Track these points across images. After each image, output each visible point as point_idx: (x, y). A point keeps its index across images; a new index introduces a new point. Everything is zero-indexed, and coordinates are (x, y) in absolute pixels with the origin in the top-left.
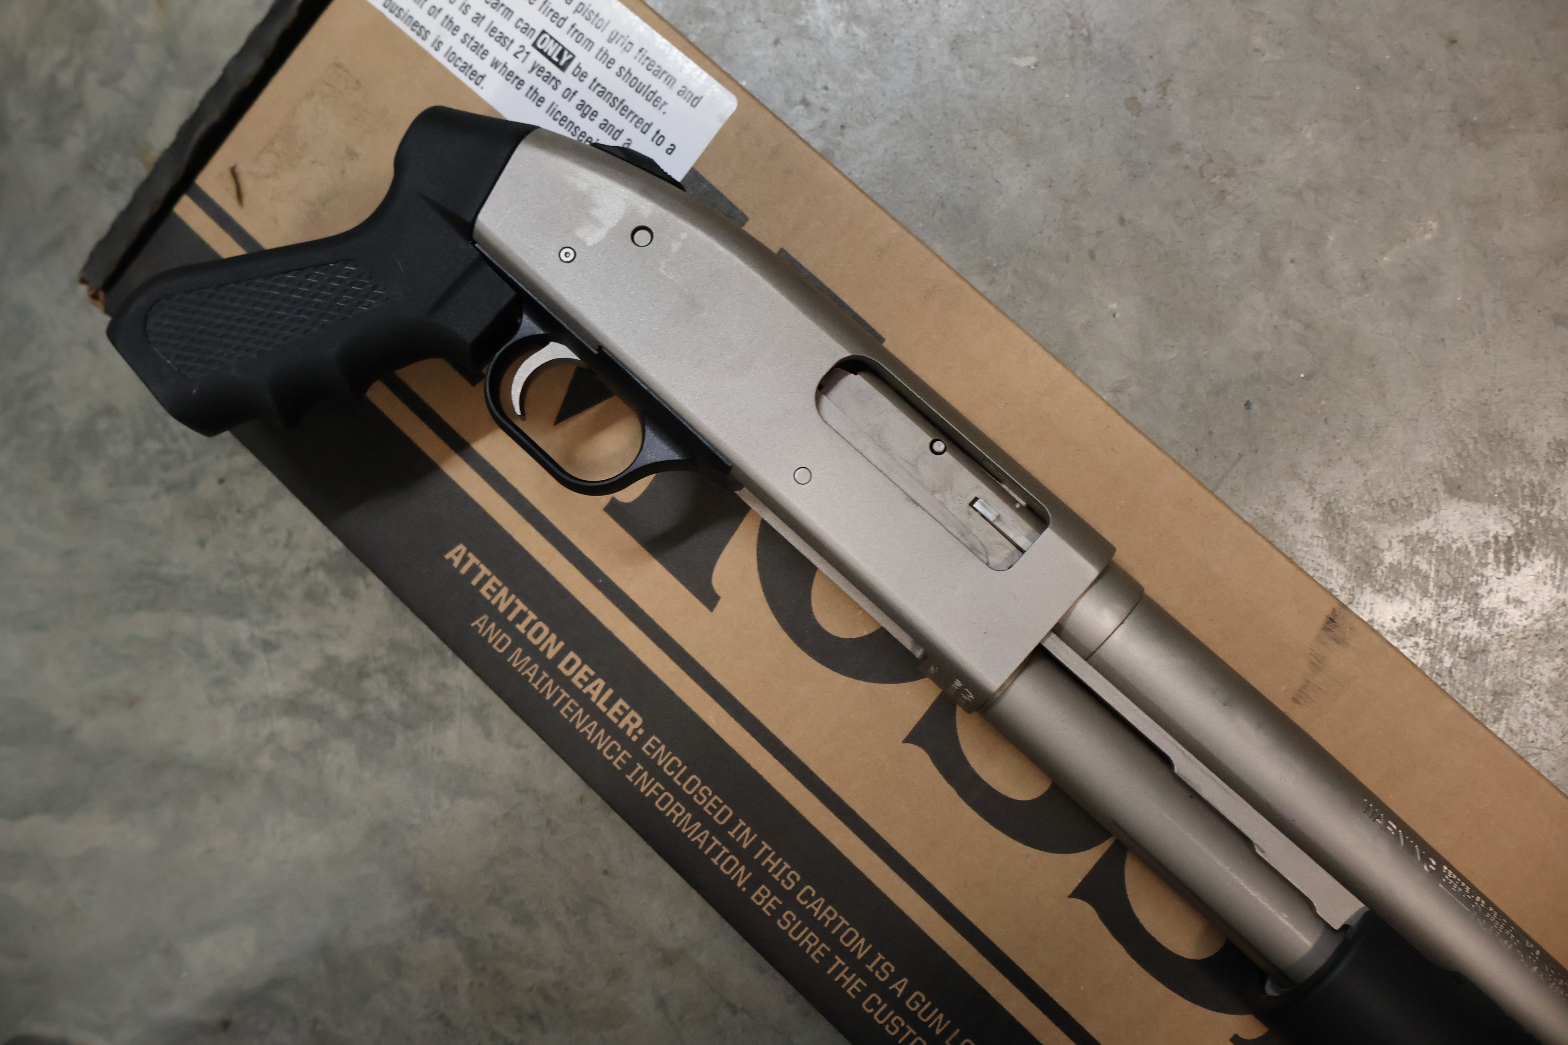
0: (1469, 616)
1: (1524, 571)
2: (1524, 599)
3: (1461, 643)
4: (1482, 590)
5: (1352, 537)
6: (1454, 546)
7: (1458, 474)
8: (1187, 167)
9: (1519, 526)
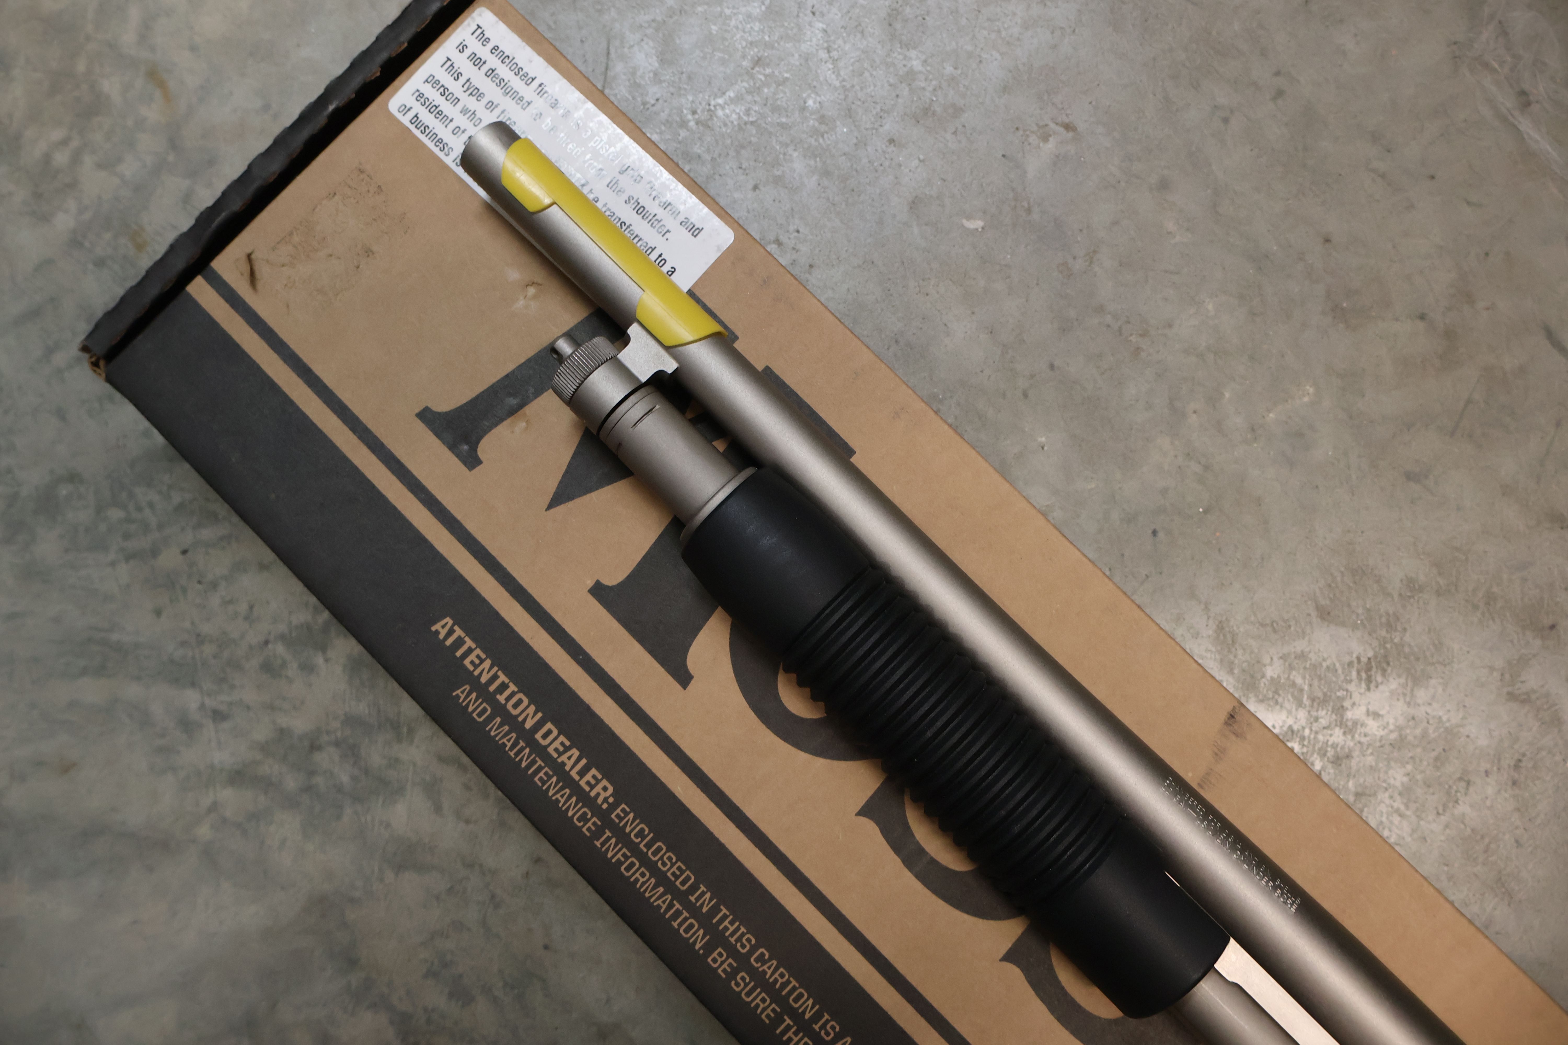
0: (1336, 725)
1: (1381, 688)
2: (1381, 713)
3: (1329, 749)
4: (1347, 704)
5: (1240, 652)
6: (1324, 665)
7: (1328, 602)
8: (1108, 326)
9: (1377, 649)
